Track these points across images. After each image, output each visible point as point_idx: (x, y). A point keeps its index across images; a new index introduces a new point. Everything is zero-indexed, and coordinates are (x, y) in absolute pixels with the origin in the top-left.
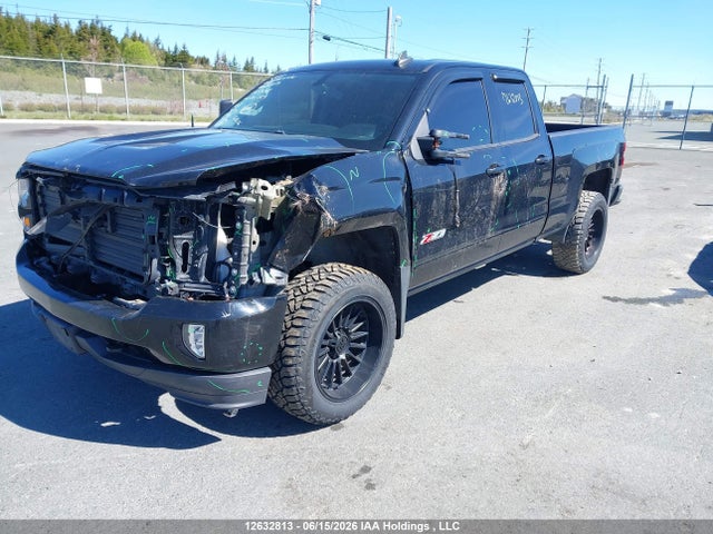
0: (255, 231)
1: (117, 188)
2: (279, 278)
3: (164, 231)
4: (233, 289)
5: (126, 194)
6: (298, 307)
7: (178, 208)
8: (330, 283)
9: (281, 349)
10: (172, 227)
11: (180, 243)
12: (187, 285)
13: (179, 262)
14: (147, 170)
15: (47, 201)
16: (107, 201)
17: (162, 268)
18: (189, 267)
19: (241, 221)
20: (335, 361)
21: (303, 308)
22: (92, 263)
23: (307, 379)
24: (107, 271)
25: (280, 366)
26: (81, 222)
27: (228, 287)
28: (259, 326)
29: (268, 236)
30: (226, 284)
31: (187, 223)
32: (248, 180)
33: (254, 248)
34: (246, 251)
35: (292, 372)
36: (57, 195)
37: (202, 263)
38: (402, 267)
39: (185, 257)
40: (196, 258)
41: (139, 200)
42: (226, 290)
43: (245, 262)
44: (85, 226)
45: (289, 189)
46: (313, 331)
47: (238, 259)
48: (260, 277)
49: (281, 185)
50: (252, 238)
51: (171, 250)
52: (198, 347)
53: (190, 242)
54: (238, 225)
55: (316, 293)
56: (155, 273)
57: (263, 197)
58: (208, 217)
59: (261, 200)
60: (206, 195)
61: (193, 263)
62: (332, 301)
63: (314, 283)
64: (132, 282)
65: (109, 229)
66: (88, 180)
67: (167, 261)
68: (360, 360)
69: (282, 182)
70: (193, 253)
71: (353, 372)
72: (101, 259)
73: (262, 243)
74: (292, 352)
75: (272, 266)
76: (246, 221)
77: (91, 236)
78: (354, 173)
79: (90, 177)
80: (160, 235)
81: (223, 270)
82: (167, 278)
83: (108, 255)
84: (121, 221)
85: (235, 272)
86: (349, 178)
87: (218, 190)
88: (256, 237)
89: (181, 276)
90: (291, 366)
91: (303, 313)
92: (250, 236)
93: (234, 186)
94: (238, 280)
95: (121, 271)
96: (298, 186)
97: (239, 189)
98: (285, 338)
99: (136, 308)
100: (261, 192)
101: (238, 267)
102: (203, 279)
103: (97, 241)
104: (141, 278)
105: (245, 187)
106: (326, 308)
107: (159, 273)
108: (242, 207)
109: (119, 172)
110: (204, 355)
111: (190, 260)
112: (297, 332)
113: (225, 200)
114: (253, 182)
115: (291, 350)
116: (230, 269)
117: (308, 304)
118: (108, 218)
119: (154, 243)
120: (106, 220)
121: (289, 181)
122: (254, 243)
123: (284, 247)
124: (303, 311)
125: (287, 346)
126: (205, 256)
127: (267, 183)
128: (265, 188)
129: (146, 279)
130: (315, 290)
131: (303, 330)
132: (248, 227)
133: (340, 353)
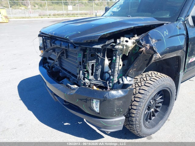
0: (121, 60)
1: (67, 42)
2: (130, 81)
3: (85, 60)
4: (111, 84)
5: (70, 44)
6: (137, 92)
7: (90, 51)
8: (152, 83)
9: (130, 110)
10: (88, 58)
11: (90, 65)
12: (93, 81)
13: (90, 72)
14: (78, 35)
15: (47, 45)
16: (63, 47)
17: (84, 74)
18: (94, 73)
19: (116, 56)
20: (149, 112)
21: (139, 93)
22: (60, 68)
23: (140, 122)
24: (65, 72)
25: (129, 116)
26: (56, 53)
27: (109, 83)
28: (121, 102)
29: (126, 62)
30: (108, 82)
31: (94, 56)
32: (119, 38)
33: (120, 68)
34: (117, 69)
35: (134, 119)
36: (49, 43)
37: (99, 72)
38: (181, 73)
39: (92, 70)
40: (97, 70)
41: (75, 48)
42: (108, 85)
43: (116, 74)
44: (58, 55)
45: (138, 41)
46: (144, 104)
47: (113, 72)
48: (123, 81)
49: (133, 40)
50: (119, 63)
51: (87, 67)
52: (96, 108)
53: (95, 64)
54: (114, 58)
55: (145, 87)
56: (81, 76)
57: (126, 46)
58: (102, 54)
59: (125, 47)
60: (102, 45)
61: (96, 72)
62: (153, 91)
63: (144, 82)
64: (73, 78)
65: (65, 57)
66: (57, 38)
67: (86, 71)
68: (159, 110)
69: (134, 38)
70: (96, 68)
71: (156, 115)
72: (63, 67)
73: (123, 65)
74: (135, 112)
75: (127, 76)
76: (117, 56)
77: (60, 58)
78: (166, 33)
79: (58, 37)
80: (83, 61)
81: (107, 76)
82: (86, 78)
83: (65, 66)
84: (69, 54)
85: (112, 77)
86: (164, 35)
87: (107, 43)
88: (121, 63)
89: (91, 77)
90: (134, 117)
91: (140, 96)
92: (119, 62)
93: (113, 41)
94: (113, 81)
95: (69, 73)
96: (142, 40)
97: (115, 42)
98: (131, 105)
99: (74, 89)
100: (125, 43)
101: (113, 76)
102: (99, 79)
103: (62, 60)
104: (76, 77)
105: (118, 41)
106: (150, 94)
107: (83, 76)
108: (116, 50)
109: (67, 36)
110: (99, 112)
111: (94, 71)
112: (137, 104)
113: (109, 47)
114: (122, 39)
115: (134, 110)
116: (110, 76)
117: (142, 91)
118: (65, 53)
119: (80, 64)
120: (64, 54)
121: (136, 37)
122: (120, 65)
123: (134, 67)
124: (140, 95)
125: (132, 108)
126: (100, 70)
127: (127, 39)
128: (127, 41)
129: (78, 78)
130: (145, 85)
131: (139, 103)
132: (118, 59)
133: (152, 109)
